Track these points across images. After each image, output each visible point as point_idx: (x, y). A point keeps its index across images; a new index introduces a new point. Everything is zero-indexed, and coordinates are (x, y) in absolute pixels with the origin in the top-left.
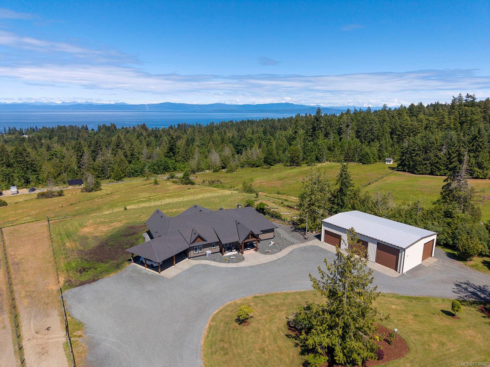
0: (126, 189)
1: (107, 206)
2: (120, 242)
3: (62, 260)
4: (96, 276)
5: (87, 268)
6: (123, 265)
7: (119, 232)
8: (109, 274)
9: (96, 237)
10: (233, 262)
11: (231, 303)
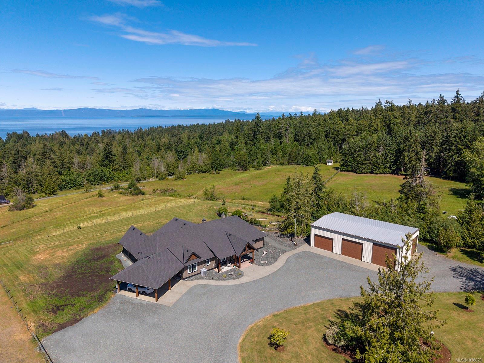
0: (66, 205)
1: (52, 225)
2: (92, 268)
3: (22, 299)
4: (77, 315)
5: (61, 306)
6: (106, 296)
7: (85, 255)
8: (93, 310)
9: (57, 265)
10: (233, 279)
11: (253, 327)
